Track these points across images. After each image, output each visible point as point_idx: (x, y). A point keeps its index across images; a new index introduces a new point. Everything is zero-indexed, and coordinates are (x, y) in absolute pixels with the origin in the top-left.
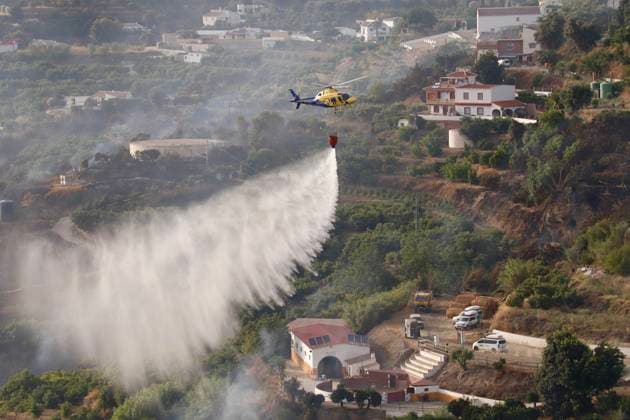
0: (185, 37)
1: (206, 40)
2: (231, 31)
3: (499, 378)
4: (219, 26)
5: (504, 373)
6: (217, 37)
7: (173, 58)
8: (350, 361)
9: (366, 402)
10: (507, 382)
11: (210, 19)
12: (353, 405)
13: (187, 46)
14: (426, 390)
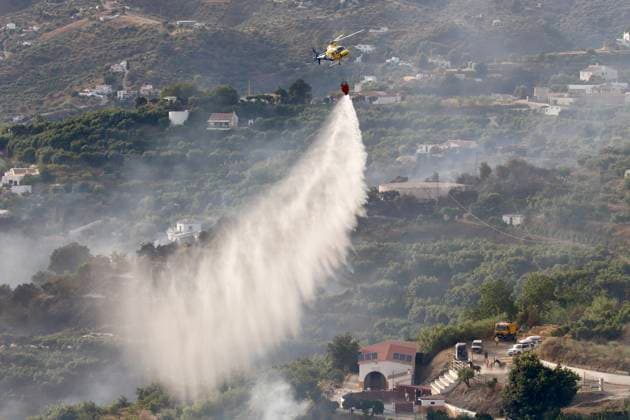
0: (555, 90)
1: (572, 94)
2: (598, 86)
3: (490, 395)
4: (592, 80)
5: (494, 391)
6: (584, 91)
7: (535, 110)
8: (393, 376)
9: (371, 410)
10: (495, 399)
11: (586, 74)
12: (359, 412)
13: (554, 99)
14: (433, 403)
